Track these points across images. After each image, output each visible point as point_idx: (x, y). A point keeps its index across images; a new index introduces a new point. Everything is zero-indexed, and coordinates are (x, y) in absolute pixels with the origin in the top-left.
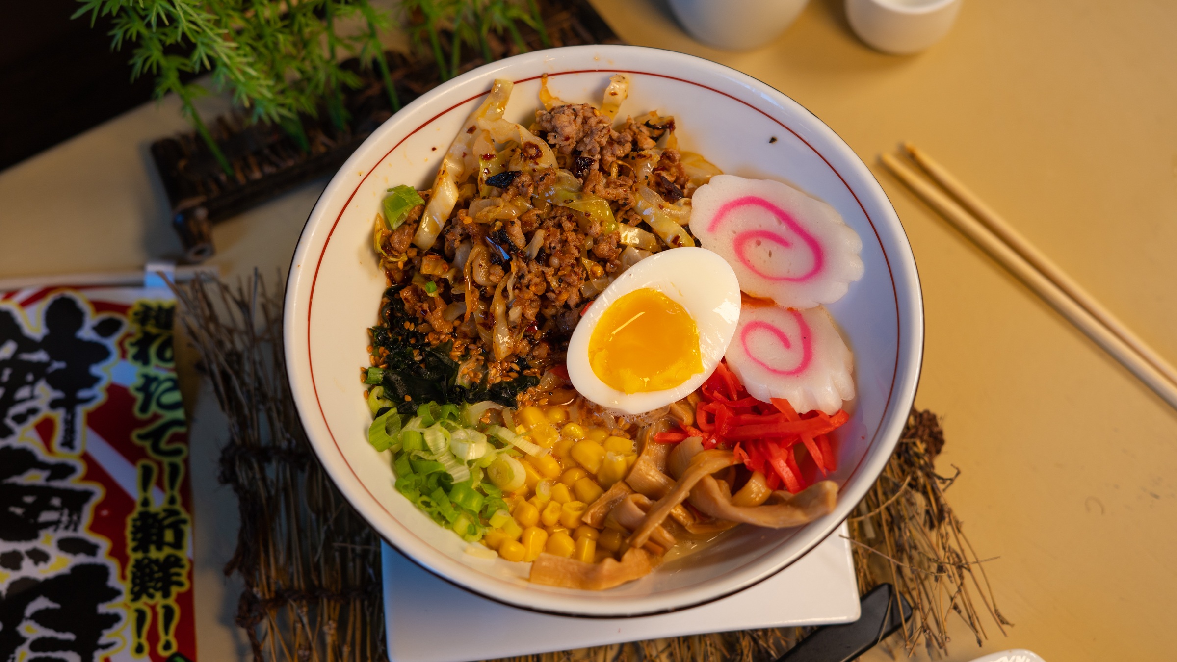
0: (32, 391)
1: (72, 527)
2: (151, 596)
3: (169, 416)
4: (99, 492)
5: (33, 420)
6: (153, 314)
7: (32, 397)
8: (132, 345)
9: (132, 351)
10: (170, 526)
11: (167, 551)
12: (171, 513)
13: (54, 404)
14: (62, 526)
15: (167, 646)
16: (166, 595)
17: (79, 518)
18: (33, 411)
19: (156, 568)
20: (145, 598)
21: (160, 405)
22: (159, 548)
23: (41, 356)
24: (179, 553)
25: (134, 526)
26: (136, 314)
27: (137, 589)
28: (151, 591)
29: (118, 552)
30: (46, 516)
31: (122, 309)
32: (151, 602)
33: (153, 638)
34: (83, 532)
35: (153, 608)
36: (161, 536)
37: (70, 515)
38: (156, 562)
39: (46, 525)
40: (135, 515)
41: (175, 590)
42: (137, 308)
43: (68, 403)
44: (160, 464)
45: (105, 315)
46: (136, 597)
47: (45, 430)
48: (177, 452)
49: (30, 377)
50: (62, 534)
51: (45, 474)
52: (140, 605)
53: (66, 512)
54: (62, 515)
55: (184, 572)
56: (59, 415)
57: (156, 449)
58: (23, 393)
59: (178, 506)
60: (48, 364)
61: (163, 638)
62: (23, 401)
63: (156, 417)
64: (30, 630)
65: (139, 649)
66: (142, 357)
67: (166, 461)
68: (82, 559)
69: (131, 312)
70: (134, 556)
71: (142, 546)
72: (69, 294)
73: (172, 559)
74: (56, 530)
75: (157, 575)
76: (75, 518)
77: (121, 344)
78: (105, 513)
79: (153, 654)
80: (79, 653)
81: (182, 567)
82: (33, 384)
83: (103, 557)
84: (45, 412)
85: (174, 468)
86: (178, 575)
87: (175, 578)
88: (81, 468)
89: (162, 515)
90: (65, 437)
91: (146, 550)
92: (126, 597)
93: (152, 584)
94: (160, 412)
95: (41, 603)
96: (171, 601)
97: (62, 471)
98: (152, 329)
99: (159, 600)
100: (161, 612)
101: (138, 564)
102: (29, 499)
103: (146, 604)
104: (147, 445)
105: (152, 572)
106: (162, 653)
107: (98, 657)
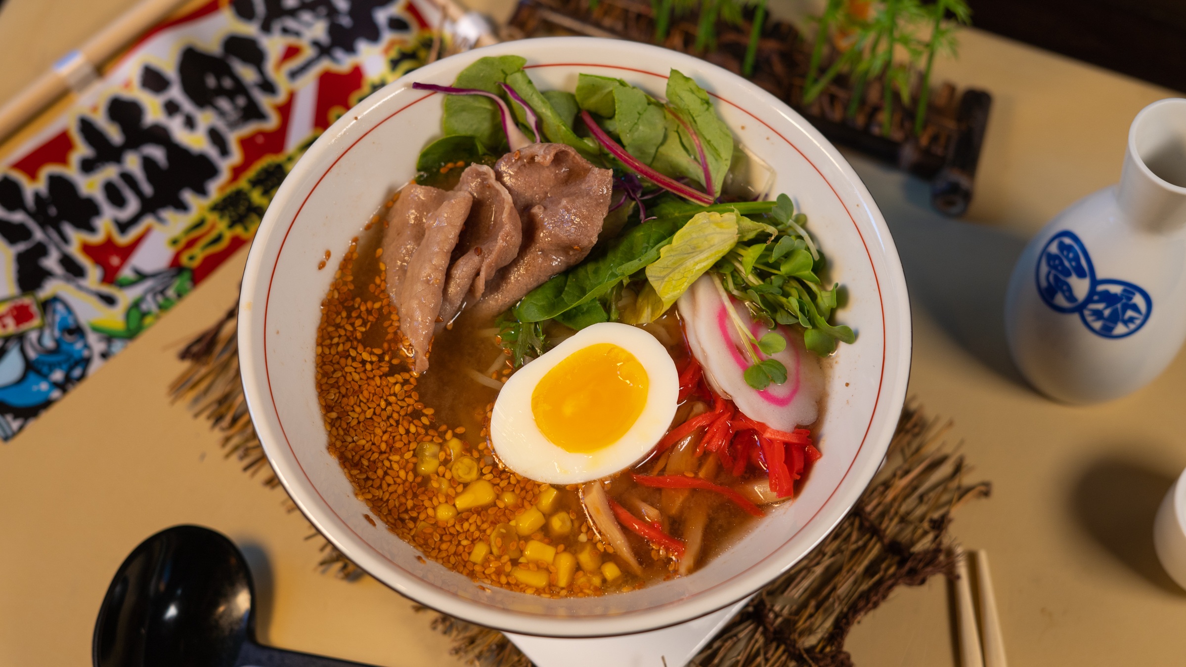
0: (312, 22)
1: (230, 126)
2: (221, 218)
4: (273, 122)
5: (291, 40)
7: (308, 25)
8: (399, 50)
9: (394, 54)
11: (265, 202)
13: (316, 44)
14: (225, 120)
15: (192, 258)
16: (231, 226)
17: (242, 125)
18: (297, 34)
19: (244, 205)
20: (216, 215)
22: (263, 195)
25: (266, 167)
26: (427, 37)
27: (220, 205)
28: (226, 215)
29: (237, 172)
30: (224, 103)
31: (423, 24)
32: (217, 222)
33: (191, 244)
34: (233, 138)
35: (213, 227)
37: (238, 118)
38: (250, 201)
39: (217, 109)
40: (275, 159)
41: (239, 230)
43: (324, 51)
45: (407, 17)
46: (213, 209)
47: (291, 52)
49: (323, 10)
50: (220, 125)
51: (256, 79)
52: (209, 216)
53: (238, 113)
54: (233, 112)
58: (306, 16)
60: (341, 14)
61: (195, 250)
62: (300, 21)
64: (132, 163)
65: (175, 242)
66: (395, 64)
68: (212, 152)
69: (426, 32)
71: (255, 183)
73: (261, 209)
74: (219, 118)
75: (240, 210)
76: (239, 122)
77: (393, 43)
78: (260, 140)
79: (178, 255)
80: (141, 207)
82: (318, 17)
83: (225, 166)
84: (304, 42)
86: (253, 223)
87: (246, 222)
88: (281, 98)
90: (296, 70)
91: (254, 188)
92: (208, 202)
93: (232, 211)
95: (157, 153)
96: (228, 235)
97: (268, 87)
99: (222, 225)
100: (213, 235)
101: (239, 192)
102: (227, 83)
103: (212, 219)
105: (240, 205)
106: (184, 260)
107: (148, 221)
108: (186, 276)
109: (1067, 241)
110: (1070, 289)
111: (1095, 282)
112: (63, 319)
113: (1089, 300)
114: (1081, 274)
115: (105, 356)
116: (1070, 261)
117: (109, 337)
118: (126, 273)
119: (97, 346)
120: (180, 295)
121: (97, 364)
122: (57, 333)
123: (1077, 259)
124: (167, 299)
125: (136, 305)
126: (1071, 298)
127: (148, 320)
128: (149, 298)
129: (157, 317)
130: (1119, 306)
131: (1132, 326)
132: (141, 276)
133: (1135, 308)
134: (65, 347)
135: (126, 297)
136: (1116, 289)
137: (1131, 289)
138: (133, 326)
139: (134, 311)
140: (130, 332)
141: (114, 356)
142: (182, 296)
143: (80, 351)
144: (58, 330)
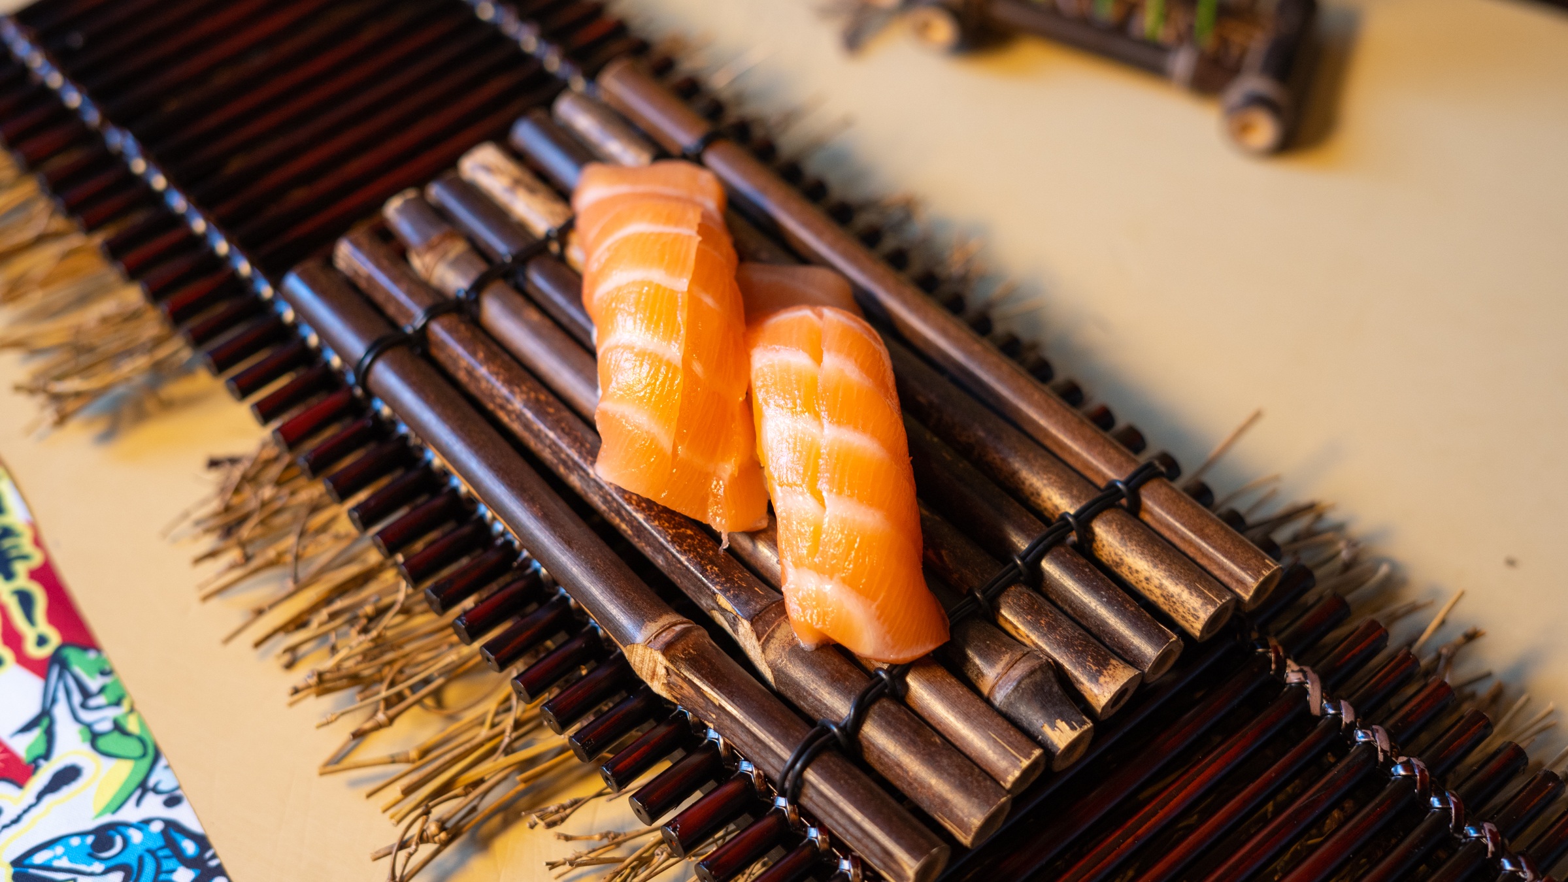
15: (42, 641)
16: (7, 576)
33: (13, 639)
41: (21, 568)
55: (25, 539)
61: (29, 635)
79: (24, 660)
81: (17, 534)
86: (16, 546)
87: (12, 552)
96: (23, 583)
100: (10, 599)
106: (38, 653)
108: (72, 654)
112: (70, 853)
115: (173, 801)
117: (144, 788)
118: (23, 743)
119: (153, 806)
120: (106, 672)
121: (182, 815)
122: (98, 867)
124: (102, 690)
125: (94, 738)
127: (132, 725)
128: (88, 716)
129: (131, 708)
132: (41, 721)
134: (131, 858)
135: (72, 750)
138: (135, 748)
139: (102, 743)
140: (144, 755)
141: (178, 788)
142: (107, 668)
143: (148, 836)
144: (90, 864)
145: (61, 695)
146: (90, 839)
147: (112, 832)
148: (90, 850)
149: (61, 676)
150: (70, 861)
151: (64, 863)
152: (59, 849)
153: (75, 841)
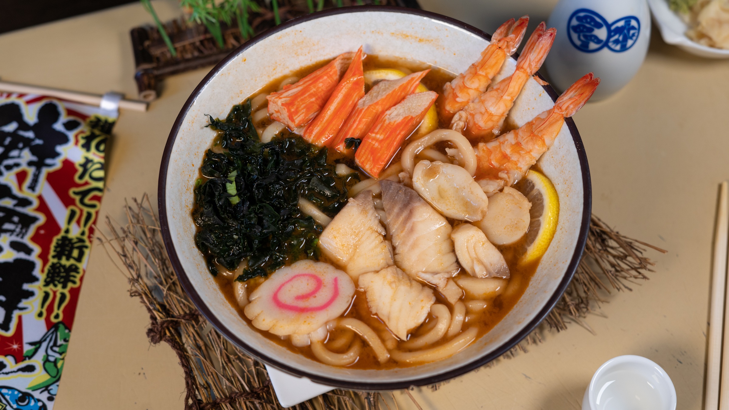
0: (20, 154)
1: (21, 235)
2: (55, 286)
3: (95, 184)
4: (42, 219)
5: (16, 170)
6: (101, 124)
7: (19, 157)
8: (83, 138)
9: (82, 142)
10: (77, 248)
11: (72, 261)
12: (81, 240)
13: (30, 164)
14: (15, 233)
15: (57, 317)
16: (64, 287)
17: (26, 231)
18: (17, 165)
19: (62, 270)
20: (51, 286)
21: (91, 177)
22: (68, 259)
23: (30, 134)
24: (79, 265)
25: (57, 243)
26: (91, 122)
27: (48, 280)
28: (56, 283)
29: (44, 256)
30: (7, 226)
31: (84, 117)
32: (55, 289)
33: (50, 310)
34: (27, 240)
35: (55, 293)
36: (71, 252)
37: (22, 229)
38: (64, 267)
39: (6, 231)
40: (59, 237)
41: (70, 285)
42: (93, 118)
43: (39, 165)
44: (81, 211)
45: (71, 118)
46: (47, 284)
47: (21, 177)
48: (93, 206)
49: (21, 145)
50: (14, 238)
51: (14, 202)
52: (48, 289)
53: (20, 226)
54: (17, 227)
55: (78, 276)
56: (31, 171)
57: (82, 202)
58: (14, 153)
59: (85, 238)
60: (33, 140)
61: (56, 311)
62: (13, 158)
63: (86, 183)
65: (40, 315)
66: (87, 146)
67: (86, 210)
68: (22, 255)
69: (88, 120)
70: (52, 261)
71: (58, 256)
72: (55, 102)
73: (74, 267)
74: (11, 235)
75: (62, 274)
76: (24, 231)
77: (76, 136)
78: (42, 232)
79: (48, 320)
80: (5, 309)
81: (78, 273)
82: (21, 149)
83: (34, 257)
84: (24, 167)
85: (89, 215)
86: (74, 277)
87: (72, 278)
88: (36, 203)
89: (75, 240)
90: (31, 184)
91: (60, 258)
92: (41, 282)
93: (58, 279)
94: (90, 181)
96: (66, 291)
97: (25, 202)
98: (97, 132)
99: (59, 289)
100: (58, 296)
101: (53, 266)
102: (1, 214)
103: (51, 289)
104: (77, 198)
105: (60, 272)
106: (53, 320)
107: (16, 314)
108: (61, 327)
109: (582, 14)
110: (596, 37)
111: (608, 26)
112: (12, 396)
113: (609, 36)
114: (599, 26)
115: (51, 399)
116: (589, 23)
117: (46, 388)
118: (27, 348)
119: (44, 397)
120: (66, 340)
121: (50, 405)
122: (15, 406)
123: (593, 20)
124: (60, 346)
125: (46, 360)
126: (598, 41)
127: (59, 364)
128: (50, 352)
129: (63, 359)
130: (626, 31)
131: (634, 38)
132: (37, 344)
133: (633, 28)
135: (37, 361)
136: (621, 24)
137: (628, 19)
138: (54, 373)
139: (47, 364)
140: (55, 377)
141: (55, 395)
142: (67, 339)
143: (35, 405)
144: (14, 404)
145: (48, 339)
146: (20, 395)
147: (27, 397)
148: (17, 398)
149: (53, 333)
150: (10, 398)
151: (8, 397)
152: (10, 392)
153: (16, 393)
